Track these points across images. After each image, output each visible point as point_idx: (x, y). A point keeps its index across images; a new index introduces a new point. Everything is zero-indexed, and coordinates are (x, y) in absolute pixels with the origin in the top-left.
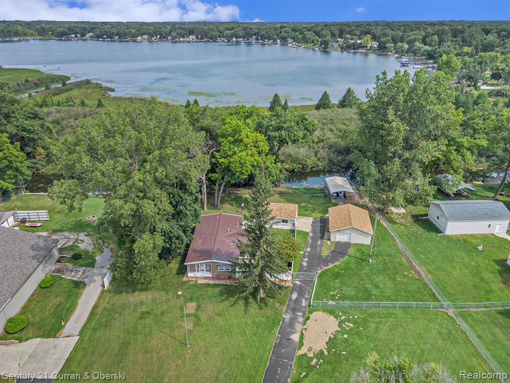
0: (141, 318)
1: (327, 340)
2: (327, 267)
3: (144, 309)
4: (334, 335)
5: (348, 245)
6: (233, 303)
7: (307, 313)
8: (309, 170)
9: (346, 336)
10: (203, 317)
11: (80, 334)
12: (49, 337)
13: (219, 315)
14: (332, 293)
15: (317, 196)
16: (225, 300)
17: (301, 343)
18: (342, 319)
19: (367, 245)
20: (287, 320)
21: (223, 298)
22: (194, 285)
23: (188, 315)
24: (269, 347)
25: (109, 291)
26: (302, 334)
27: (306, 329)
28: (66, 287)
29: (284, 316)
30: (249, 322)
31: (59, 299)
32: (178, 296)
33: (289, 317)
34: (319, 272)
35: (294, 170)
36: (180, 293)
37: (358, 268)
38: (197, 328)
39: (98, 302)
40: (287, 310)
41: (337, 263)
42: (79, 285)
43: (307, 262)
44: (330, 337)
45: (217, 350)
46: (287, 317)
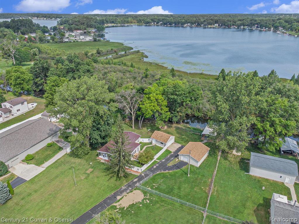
0: (70, 169)
1: (131, 204)
2: (164, 172)
3: (73, 165)
4: (136, 203)
5: (186, 164)
6: (107, 174)
7: (133, 189)
8: (208, 118)
9: (141, 205)
10: (91, 176)
11: (46, 168)
12: (37, 165)
13: (98, 177)
14: (154, 184)
15: (196, 134)
16: (105, 172)
17: (119, 201)
18: (147, 197)
19: (196, 167)
20: (122, 189)
21: (105, 171)
22: (98, 162)
23: (86, 174)
24: (104, 197)
25: (68, 155)
26: (123, 197)
27: (126, 196)
28: (56, 148)
29: (123, 187)
30: (106, 184)
31: (50, 152)
32: (89, 164)
33: (124, 188)
34: (158, 173)
35: (198, 116)
36: (91, 163)
37: (179, 177)
38: (85, 180)
39: (61, 158)
40: (127, 185)
41: (171, 171)
42: (61, 149)
43: (157, 166)
44: (133, 203)
45: (85, 191)
46: (123, 188)
